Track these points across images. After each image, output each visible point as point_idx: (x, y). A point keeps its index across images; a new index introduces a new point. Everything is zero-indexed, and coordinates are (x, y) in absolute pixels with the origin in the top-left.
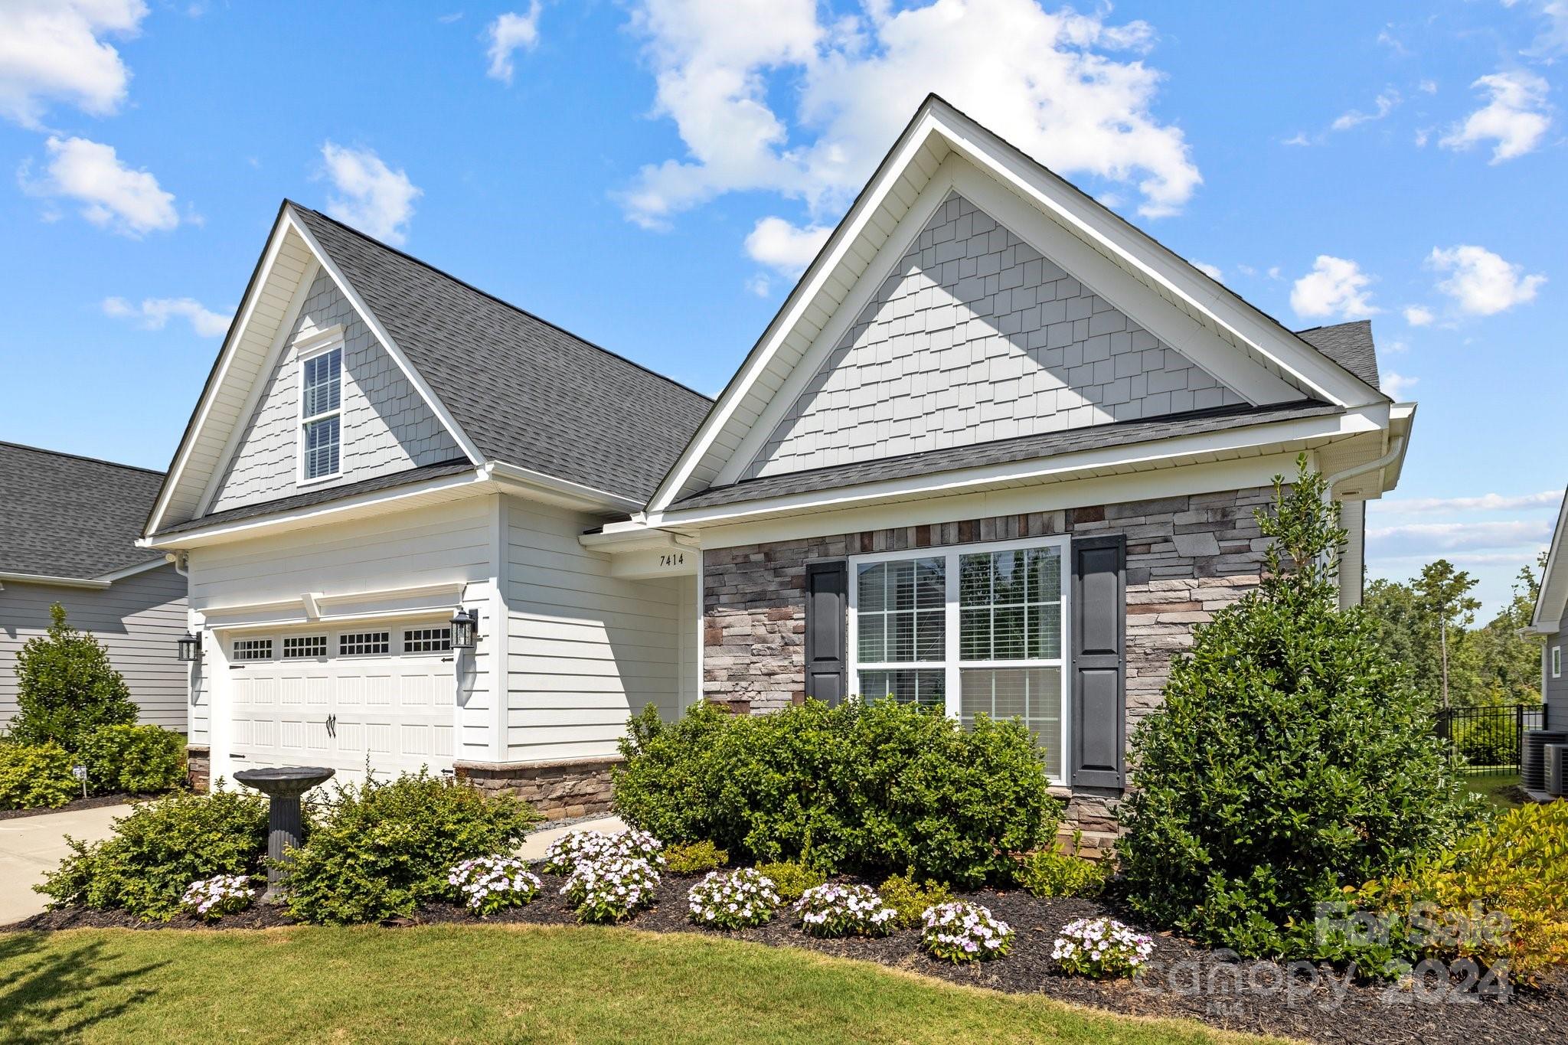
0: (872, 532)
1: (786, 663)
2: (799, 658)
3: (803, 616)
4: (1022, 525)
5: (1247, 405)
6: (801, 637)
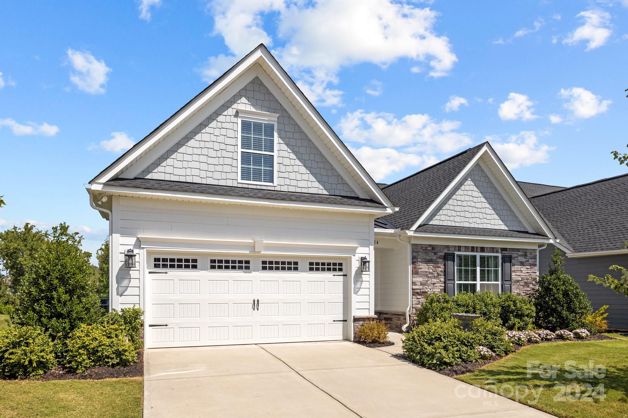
0: (461, 246)
1: (438, 281)
2: (443, 279)
3: (443, 267)
4: (493, 250)
5: (528, 232)
6: (443, 273)
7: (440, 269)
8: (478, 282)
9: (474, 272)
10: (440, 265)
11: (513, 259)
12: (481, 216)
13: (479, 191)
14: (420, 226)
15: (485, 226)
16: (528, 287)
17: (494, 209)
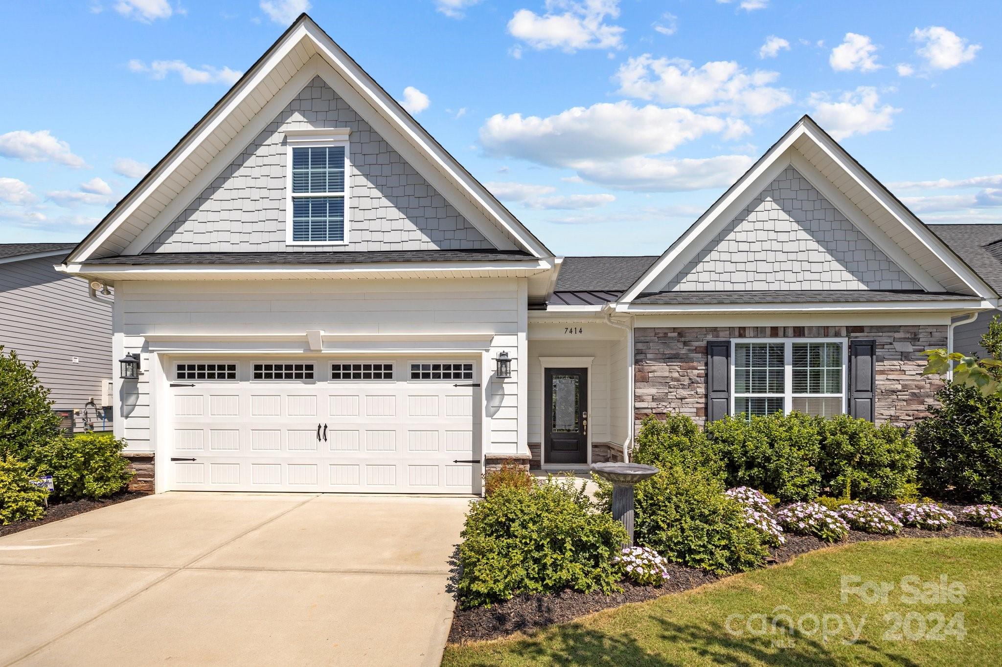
0: (745, 327)
1: (693, 393)
2: (701, 390)
3: (704, 368)
4: (825, 331)
5: (923, 291)
6: (703, 379)
7: (696, 372)
8: (788, 395)
9: (781, 374)
10: (695, 364)
11: (879, 347)
12: (797, 267)
13: (791, 220)
14: (641, 295)
15: (806, 286)
16: (922, 403)
17: (830, 251)
